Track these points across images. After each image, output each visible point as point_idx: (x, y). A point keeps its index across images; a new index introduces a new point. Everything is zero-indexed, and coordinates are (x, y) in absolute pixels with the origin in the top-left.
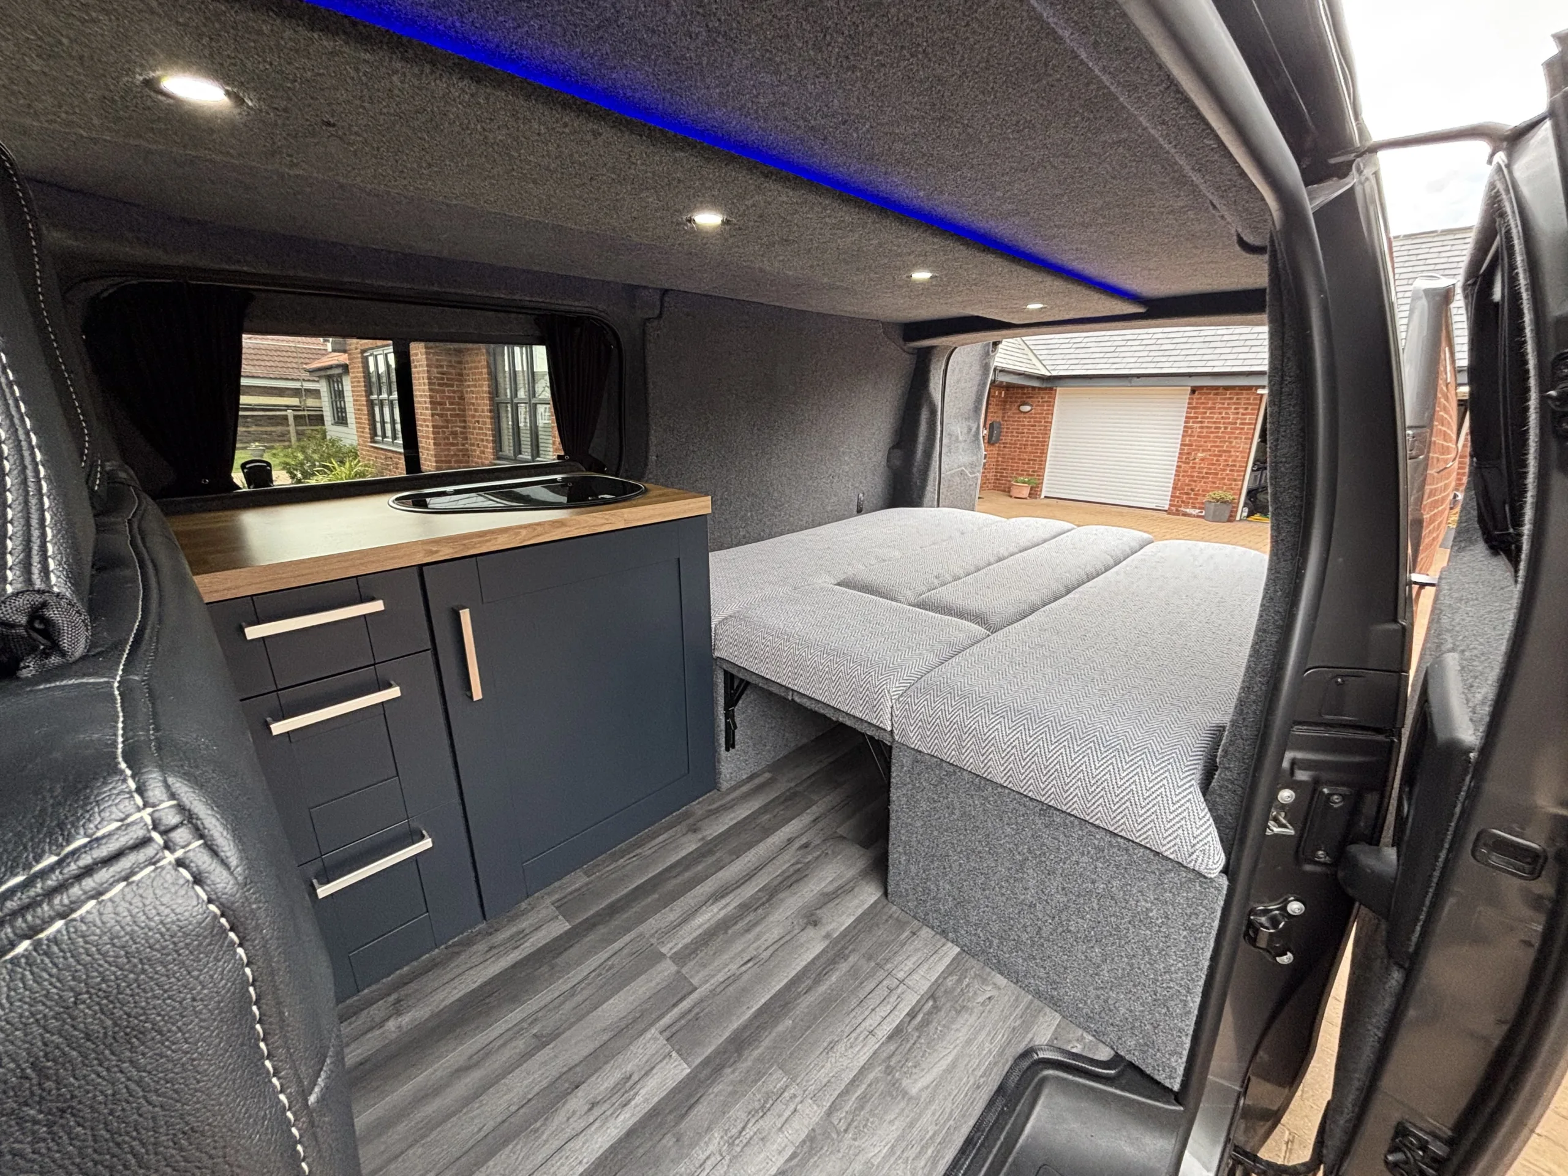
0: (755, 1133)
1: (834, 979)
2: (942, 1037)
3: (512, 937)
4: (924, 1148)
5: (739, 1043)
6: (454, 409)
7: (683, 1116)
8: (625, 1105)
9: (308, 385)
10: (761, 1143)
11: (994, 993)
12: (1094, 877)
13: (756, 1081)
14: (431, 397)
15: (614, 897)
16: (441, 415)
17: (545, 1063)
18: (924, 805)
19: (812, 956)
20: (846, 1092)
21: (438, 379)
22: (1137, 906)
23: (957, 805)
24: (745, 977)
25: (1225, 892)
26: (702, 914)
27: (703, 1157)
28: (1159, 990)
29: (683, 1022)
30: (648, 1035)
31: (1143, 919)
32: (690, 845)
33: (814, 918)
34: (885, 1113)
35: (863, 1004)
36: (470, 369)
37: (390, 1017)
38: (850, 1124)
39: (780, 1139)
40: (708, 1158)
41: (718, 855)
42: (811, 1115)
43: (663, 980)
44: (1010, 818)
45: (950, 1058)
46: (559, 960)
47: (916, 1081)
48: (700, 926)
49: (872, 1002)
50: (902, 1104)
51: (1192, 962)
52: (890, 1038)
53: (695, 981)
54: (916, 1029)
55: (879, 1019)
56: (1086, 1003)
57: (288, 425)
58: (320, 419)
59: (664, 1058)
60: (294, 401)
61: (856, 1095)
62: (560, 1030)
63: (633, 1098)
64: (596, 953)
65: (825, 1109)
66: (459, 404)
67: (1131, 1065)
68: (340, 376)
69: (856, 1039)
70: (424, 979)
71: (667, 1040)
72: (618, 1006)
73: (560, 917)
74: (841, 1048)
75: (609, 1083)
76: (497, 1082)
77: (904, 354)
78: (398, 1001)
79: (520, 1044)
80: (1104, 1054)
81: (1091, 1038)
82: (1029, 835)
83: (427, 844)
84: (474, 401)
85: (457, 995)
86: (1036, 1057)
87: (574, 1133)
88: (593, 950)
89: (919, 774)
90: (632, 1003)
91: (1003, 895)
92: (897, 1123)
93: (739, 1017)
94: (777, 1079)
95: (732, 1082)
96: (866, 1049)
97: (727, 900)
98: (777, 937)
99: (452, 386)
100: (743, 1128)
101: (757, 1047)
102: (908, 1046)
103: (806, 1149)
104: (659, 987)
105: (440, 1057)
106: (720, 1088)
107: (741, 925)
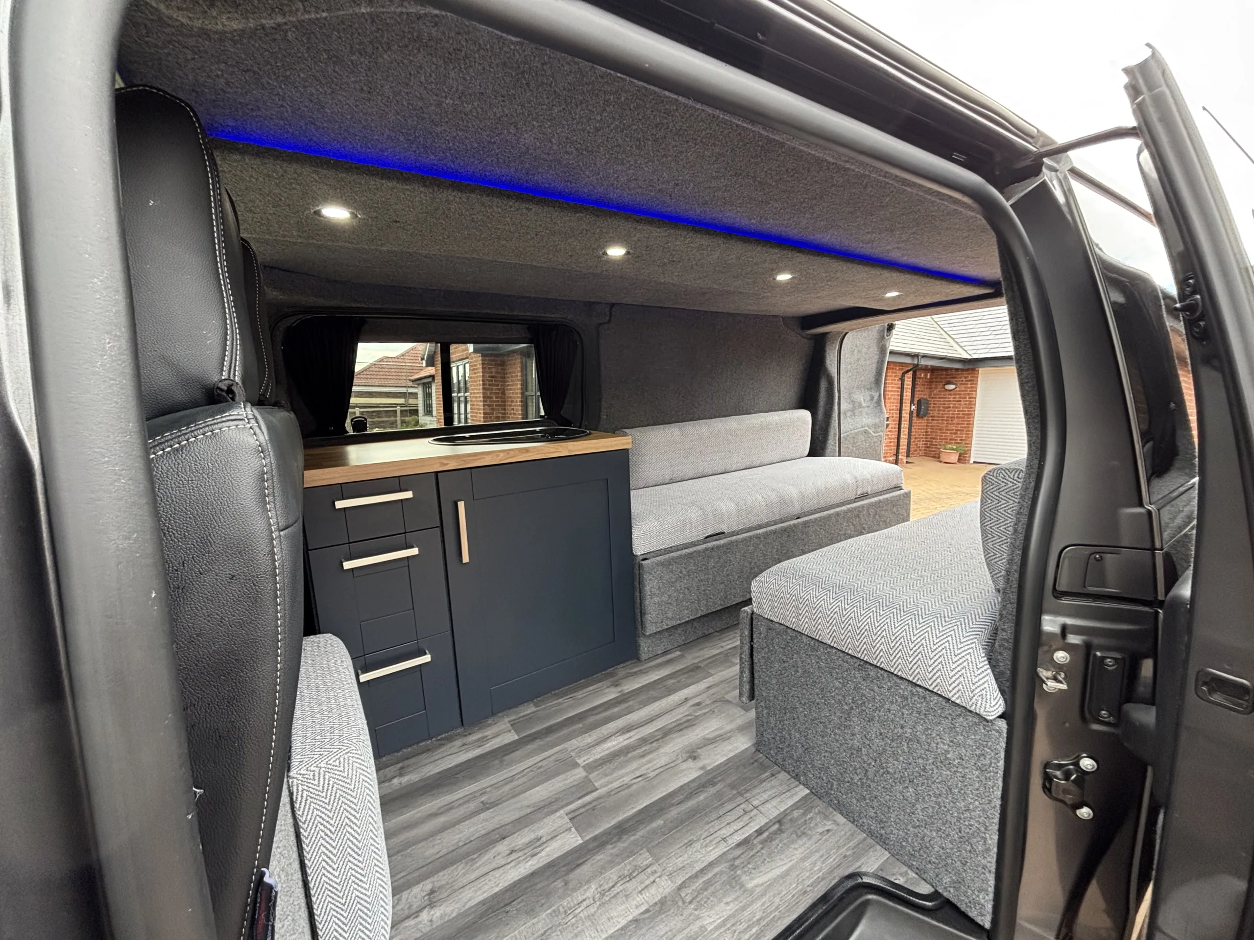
0: (621, 891)
1: (702, 798)
2: (782, 851)
3: (478, 740)
4: (749, 928)
5: (621, 830)
6: (498, 401)
7: (573, 870)
8: (534, 856)
9: (411, 390)
10: (624, 899)
11: (834, 827)
12: (902, 722)
13: (629, 857)
14: (483, 393)
15: (552, 722)
16: (489, 406)
17: (486, 820)
18: (777, 665)
19: (688, 780)
20: (696, 876)
21: (489, 381)
22: (937, 748)
23: (800, 664)
24: (634, 787)
25: (1005, 735)
26: (611, 741)
27: (580, 899)
28: (963, 828)
29: (584, 810)
30: (558, 814)
31: (943, 762)
32: (612, 694)
33: (695, 754)
34: (724, 896)
35: (722, 818)
36: (510, 373)
37: (395, 777)
38: (694, 899)
39: (639, 898)
40: (584, 900)
41: (630, 703)
42: (664, 887)
43: (575, 781)
44: (837, 673)
45: (785, 868)
46: (506, 758)
47: (752, 879)
48: (608, 749)
49: (729, 818)
50: (738, 893)
51: (985, 800)
52: (739, 845)
53: (597, 784)
54: (762, 843)
55: (732, 831)
56: (907, 842)
57: (396, 417)
58: (415, 412)
59: (567, 830)
60: (401, 401)
61: (704, 879)
62: (499, 802)
63: (539, 852)
64: (532, 757)
65: (677, 885)
66: (501, 398)
67: (948, 902)
68: (430, 383)
69: (711, 841)
70: (420, 757)
71: (570, 819)
72: (540, 793)
73: (512, 731)
74: (697, 846)
75: (526, 840)
76: (454, 826)
77: (803, 340)
78: (402, 768)
79: (472, 806)
80: (925, 889)
81: (914, 875)
82: (852, 687)
83: (427, 658)
84: (511, 395)
85: (437, 770)
86: (860, 880)
87: (496, 866)
88: (529, 755)
89: (772, 640)
90: (550, 792)
91: (837, 741)
92: (732, 905)
93: (624, 813)
94: (644, 858)
95: (611, 855)
96: (716, 850)
97: (631, 734)
98: (663, 764)
99: (498, 385)
100: (613, 886)
101: (634, 835)
102: (752, 854)
103: (657, 908)
104: (571, 785)
105: (421, 805)
106: (600, 857)
107: (639, 751)
